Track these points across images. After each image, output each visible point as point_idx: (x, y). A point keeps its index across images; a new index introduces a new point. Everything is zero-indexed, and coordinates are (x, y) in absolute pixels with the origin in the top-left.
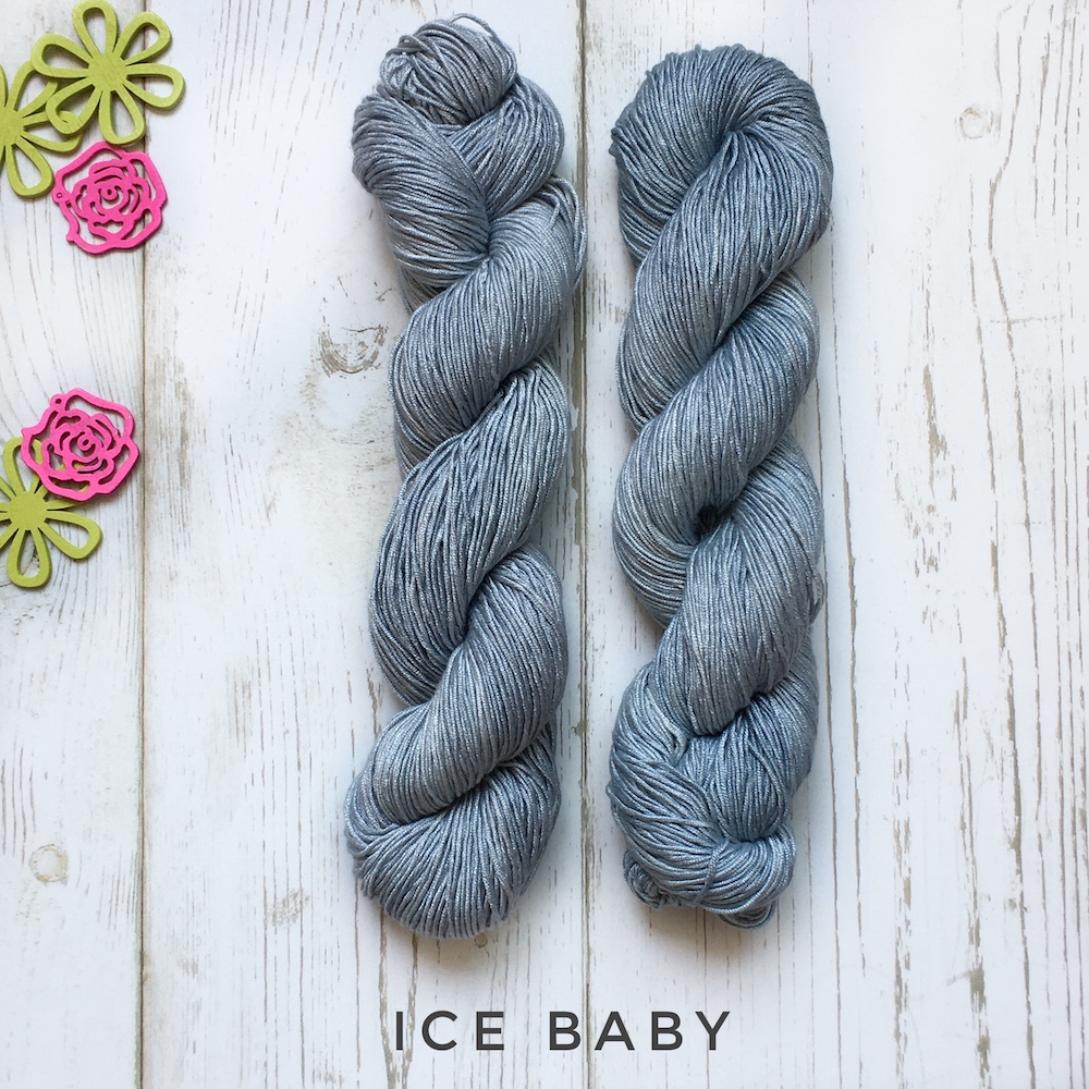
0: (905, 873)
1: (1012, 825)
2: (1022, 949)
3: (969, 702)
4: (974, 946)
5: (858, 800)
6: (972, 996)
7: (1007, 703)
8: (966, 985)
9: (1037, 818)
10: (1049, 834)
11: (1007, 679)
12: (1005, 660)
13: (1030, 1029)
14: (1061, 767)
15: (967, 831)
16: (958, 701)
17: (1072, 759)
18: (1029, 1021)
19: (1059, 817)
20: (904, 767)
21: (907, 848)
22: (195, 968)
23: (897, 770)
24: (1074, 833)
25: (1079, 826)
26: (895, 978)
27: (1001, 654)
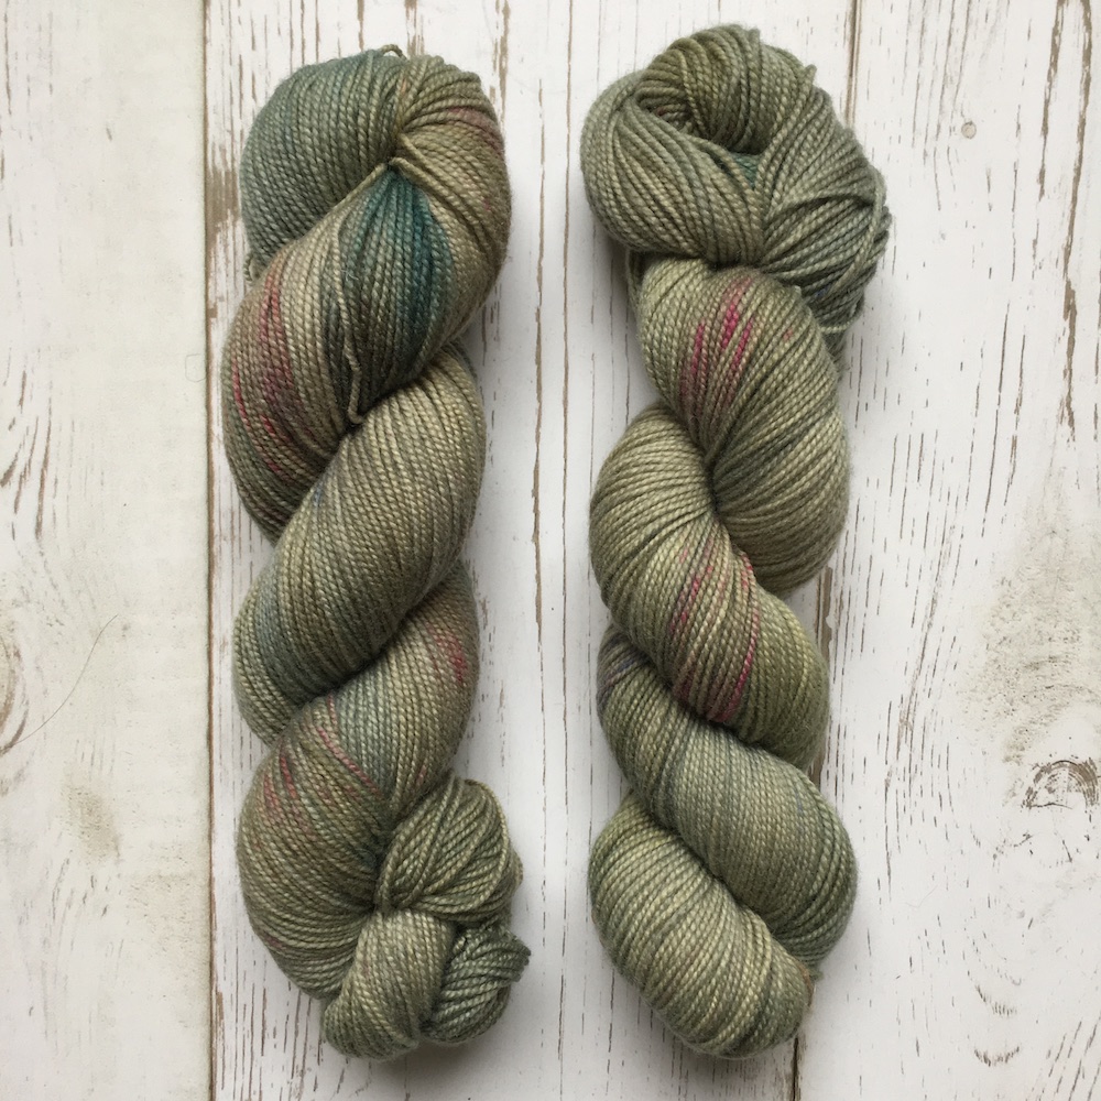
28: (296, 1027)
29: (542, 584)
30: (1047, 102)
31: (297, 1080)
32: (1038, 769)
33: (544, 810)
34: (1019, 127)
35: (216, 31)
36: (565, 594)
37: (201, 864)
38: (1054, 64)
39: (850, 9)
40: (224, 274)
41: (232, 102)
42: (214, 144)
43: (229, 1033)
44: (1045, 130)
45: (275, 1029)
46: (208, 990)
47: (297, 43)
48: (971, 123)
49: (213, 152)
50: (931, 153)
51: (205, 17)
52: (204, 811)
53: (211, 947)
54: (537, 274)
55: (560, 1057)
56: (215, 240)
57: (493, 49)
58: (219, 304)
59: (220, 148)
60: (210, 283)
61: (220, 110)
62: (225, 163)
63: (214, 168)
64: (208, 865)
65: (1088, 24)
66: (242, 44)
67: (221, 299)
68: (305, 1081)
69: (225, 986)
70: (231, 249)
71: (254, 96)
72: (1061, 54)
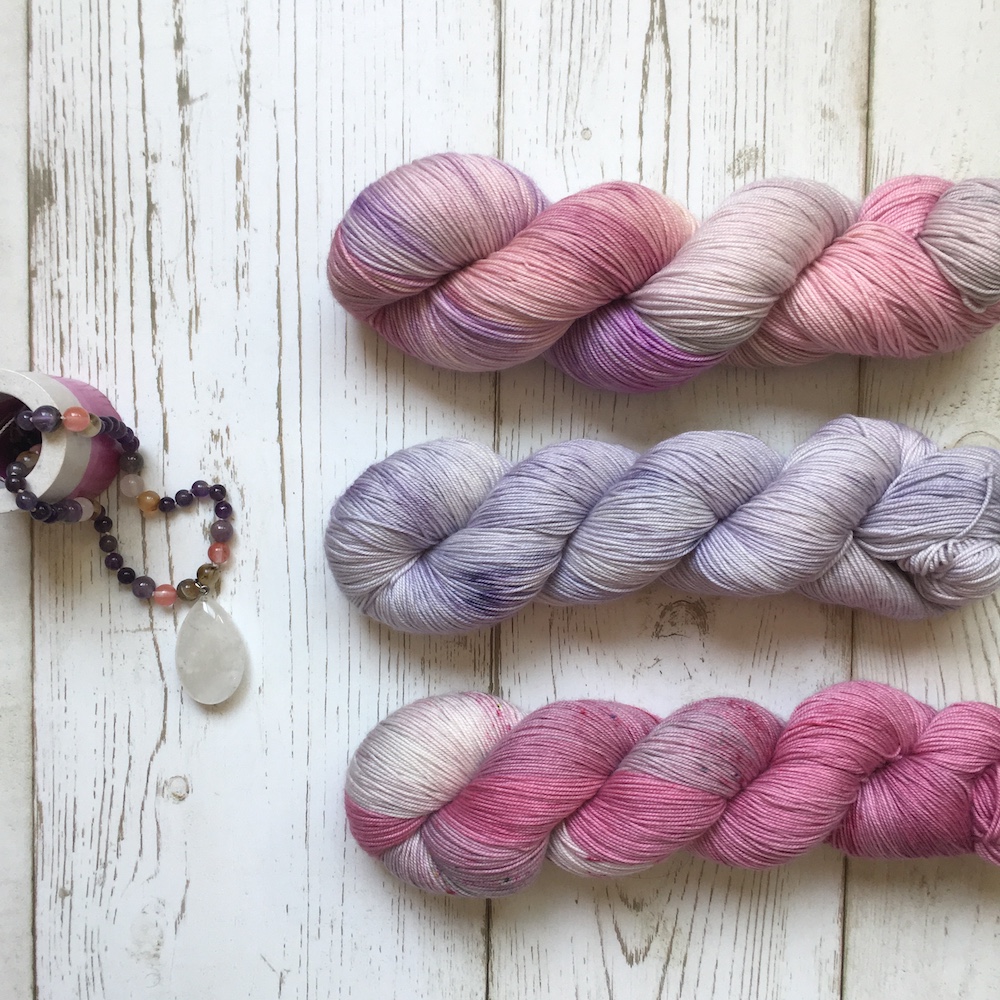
0: (240, 185)
1: (154, 223)
2: (147, 122)
3: (187, 324)
4: (186, 124)
5: (278, 245)
6: (188, 84)
7: (158, 322)
8: (193, 92)
9: (134, 228)
10: (124, 215)
11: (157, 342)
12: (158, 358)
13: (142, 56)
14: (114, 270)
15: (190, 219)
16: (197, 326)
17: (105, 276)
18: (142, 63)
19: (116, 229)
20: (240, 272)
21: (238, 206)
22: (824, 114)
23: (246, 269)
24: (104, 216)
25: (101, 222)
26: (251, 99)
27: (162, 362)
28: (100, 827)
29: (286, 474)
30: (641, 113)
31: (101, 871)
32: (662, 608)
33: (291, 649)
34: (622, 131)
35: (37, 69)
36: (303, 481)
37: (25, 699)
38: (645, 86)
39: (497, 48)
40: (42, 245)
41: (48, 120)
42: (34, 151)
43: (48, 835)
44: (641, 133)
45: (83, 831)
46: (31, 800)
47: (96, 77)
48: (588, 129)
49: (34, 156)
50: (560, 151)
51: (28, 59)
52: (28, 655)
53: (33, 765)
54: (276, 241)
55: (307, 847)
56: (35, 220)
57: (239, 79)
58: (39, 267)
59: (39, 152)
60: (32, 252)
61: (39, 125)
62: (43, 164)
63: (35, 167)
64: (30, 699)
65: (668, 56)
66: (56, 79)
67: (40, 263)
68: (107, 872)
69: (44, 796)
70: (47, 226)
71: (64, 115)
72: (649, 78)
